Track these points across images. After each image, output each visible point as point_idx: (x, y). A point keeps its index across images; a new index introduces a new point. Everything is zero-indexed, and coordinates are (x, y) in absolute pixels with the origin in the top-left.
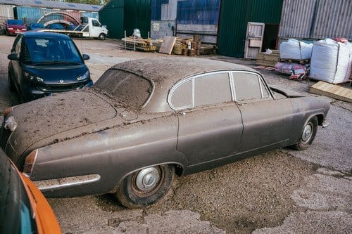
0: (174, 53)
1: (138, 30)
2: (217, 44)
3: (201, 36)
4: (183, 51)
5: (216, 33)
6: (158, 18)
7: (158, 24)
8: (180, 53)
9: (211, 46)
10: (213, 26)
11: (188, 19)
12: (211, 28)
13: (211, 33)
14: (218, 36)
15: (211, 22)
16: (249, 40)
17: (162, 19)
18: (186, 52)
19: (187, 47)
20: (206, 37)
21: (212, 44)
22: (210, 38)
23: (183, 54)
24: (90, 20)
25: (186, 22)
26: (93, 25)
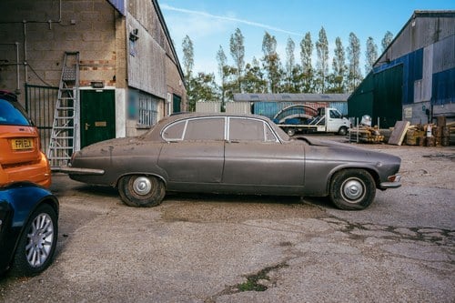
0: (405, 143)
1: (367, 117)
4: (418, 140)
6: (410, 101)
7: (410, 109)
8: (414, 143)
11: (447, 97)
17: (416, 101)
18: (421, 142)
19: (426, 135)
23: (417, 145)
24: (328, 111)
25: (443, 101)
26: (331, 117)
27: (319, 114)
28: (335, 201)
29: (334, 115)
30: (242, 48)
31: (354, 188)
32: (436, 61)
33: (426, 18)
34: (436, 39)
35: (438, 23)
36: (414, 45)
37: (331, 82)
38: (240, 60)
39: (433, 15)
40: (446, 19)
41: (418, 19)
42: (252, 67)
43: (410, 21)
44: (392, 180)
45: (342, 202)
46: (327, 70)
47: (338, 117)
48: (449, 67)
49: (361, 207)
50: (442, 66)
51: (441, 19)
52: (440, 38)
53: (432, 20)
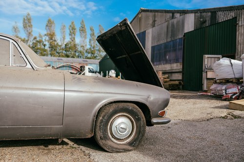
1: (113, 71)
2: (182, 80)
3: (170, 74)
5: (181, 70)
9: (177, 82)
10: (179, 64)
11: (160, 61)
12: (177, 66)
13: (177, 71)
14: (182, 72)
15: (177, 61)
16: (206, 72)
20: (173, 75)
21: (178, 80)
22: (176, 75)
24: (87, 68)
25: (158, 63)
26: (89, 72)
27: (81, 70)
28: (101, 143)
29: (91, 71)
30: (31, 26)
31: (122, 126)
32: (153, 39)
33: (148, 13)
34: (153, 26)
35: (155, 16)
36: (140, 29)
37: (89, 53)
38: (30, 34)
39: (151, 11)
40: (159, 14)
41: (143, 13)
42: (38, 39)
43: (138, 14)
44: (162, 115)
45: (109, 143)
46: (86, 45)
47: (93, 72)
48: (162, 42)
49: (130, 148)
50: (157, 42)
51: (156, 13)
52: (156, 25)
53: (151, 14)
